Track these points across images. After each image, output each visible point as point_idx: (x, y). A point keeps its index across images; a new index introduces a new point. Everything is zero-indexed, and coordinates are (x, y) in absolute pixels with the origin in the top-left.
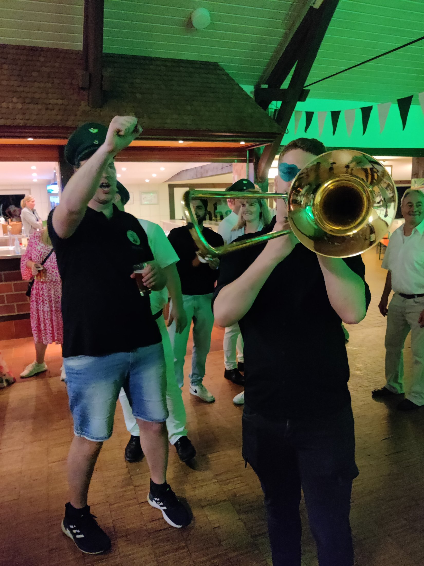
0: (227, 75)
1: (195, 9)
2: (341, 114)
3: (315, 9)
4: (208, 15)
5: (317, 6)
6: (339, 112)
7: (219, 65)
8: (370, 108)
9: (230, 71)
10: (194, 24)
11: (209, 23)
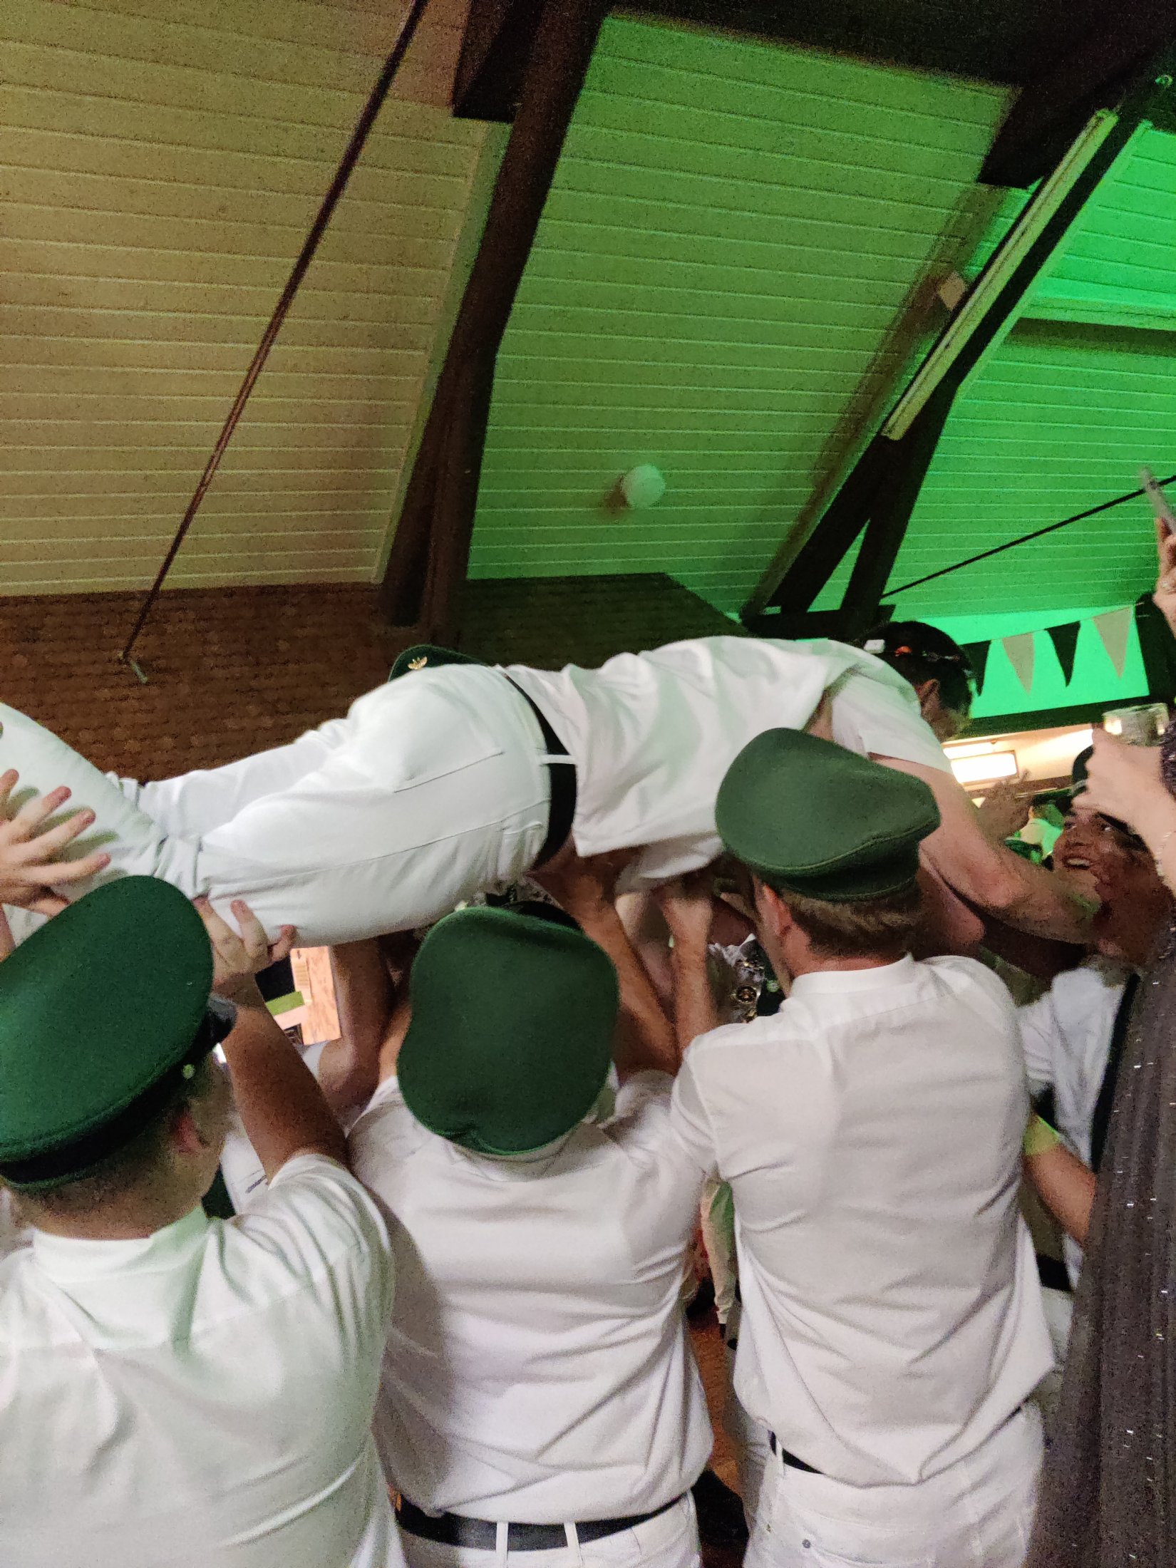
0: (692, 595)
1: (630, 469)
2: (992, 648)
3: (892, 441)
4: (660, 478)
5: (896, 435)
6: (987, 643)
7: (669, 578)
8: (1074, 628)
9: (696, 588)
10: (630, 499)
11: (660, 494)
